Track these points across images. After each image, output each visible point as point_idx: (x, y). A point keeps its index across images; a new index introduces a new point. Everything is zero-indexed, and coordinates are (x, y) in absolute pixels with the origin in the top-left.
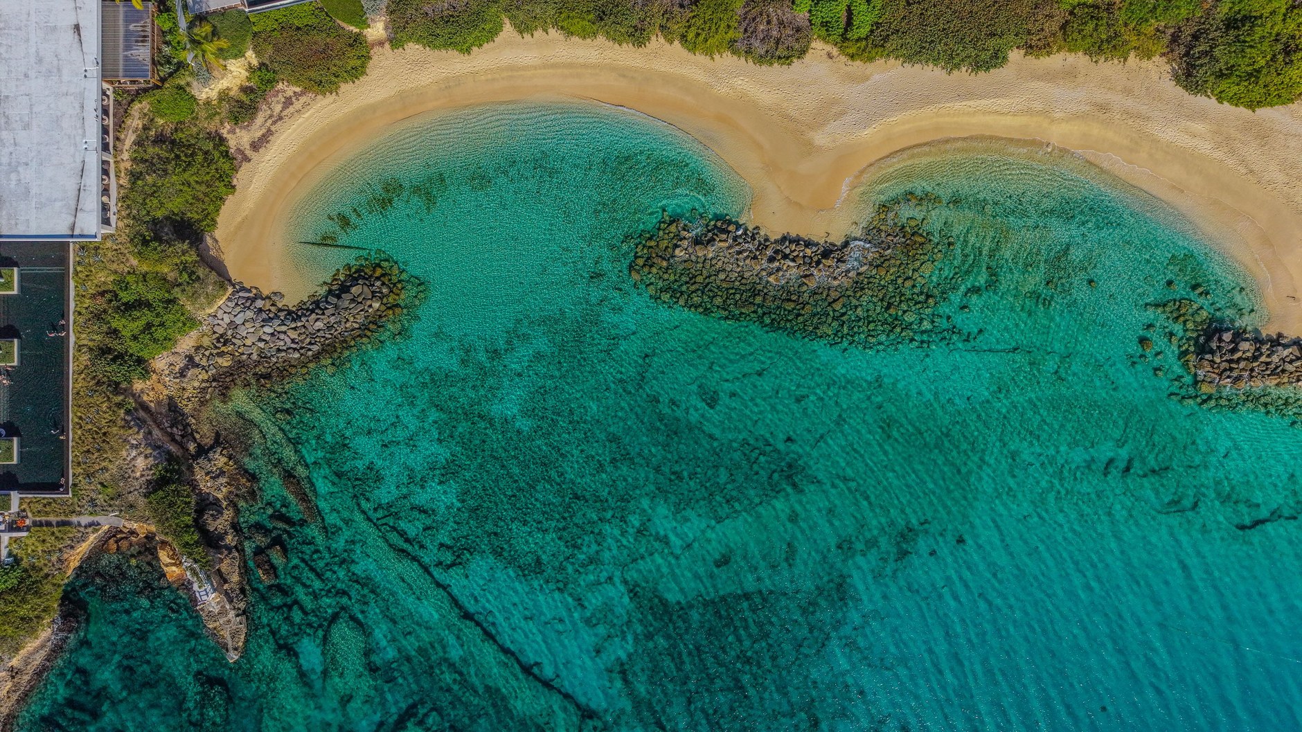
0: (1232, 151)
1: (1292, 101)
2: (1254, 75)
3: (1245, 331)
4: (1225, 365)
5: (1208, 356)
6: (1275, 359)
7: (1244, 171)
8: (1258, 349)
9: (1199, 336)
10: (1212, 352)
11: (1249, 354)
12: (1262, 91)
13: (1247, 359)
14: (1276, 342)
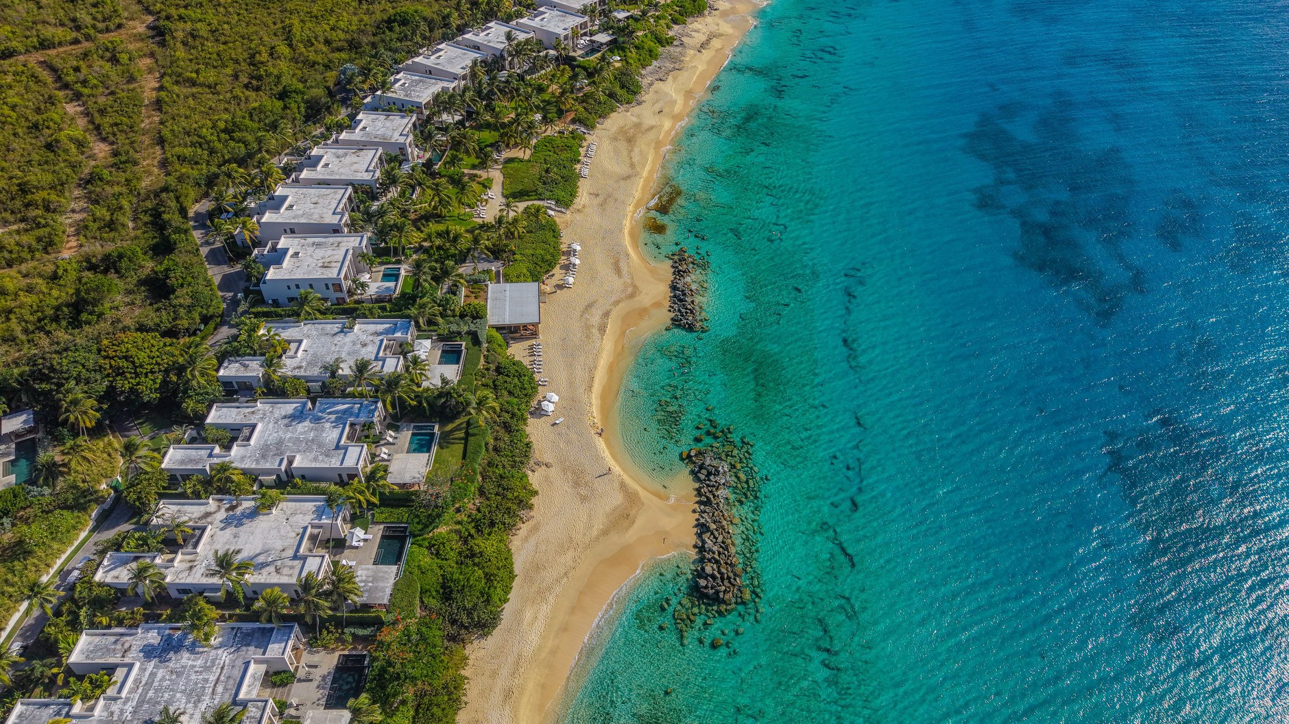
0: (549, 589)
1: (509, 550)
2: (489, 577)
3: (697, 570)
4: (726, 582)
5: (721, 595)
6: (715, 548)
7: (565, 579)
8: (709, 560)
9: (703, 603)
10: (717, 592)
11: (715, 566)
12: (502, 571)
13: (718, 568)
14: (701, 549)
